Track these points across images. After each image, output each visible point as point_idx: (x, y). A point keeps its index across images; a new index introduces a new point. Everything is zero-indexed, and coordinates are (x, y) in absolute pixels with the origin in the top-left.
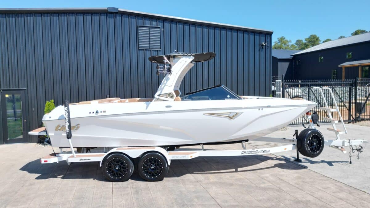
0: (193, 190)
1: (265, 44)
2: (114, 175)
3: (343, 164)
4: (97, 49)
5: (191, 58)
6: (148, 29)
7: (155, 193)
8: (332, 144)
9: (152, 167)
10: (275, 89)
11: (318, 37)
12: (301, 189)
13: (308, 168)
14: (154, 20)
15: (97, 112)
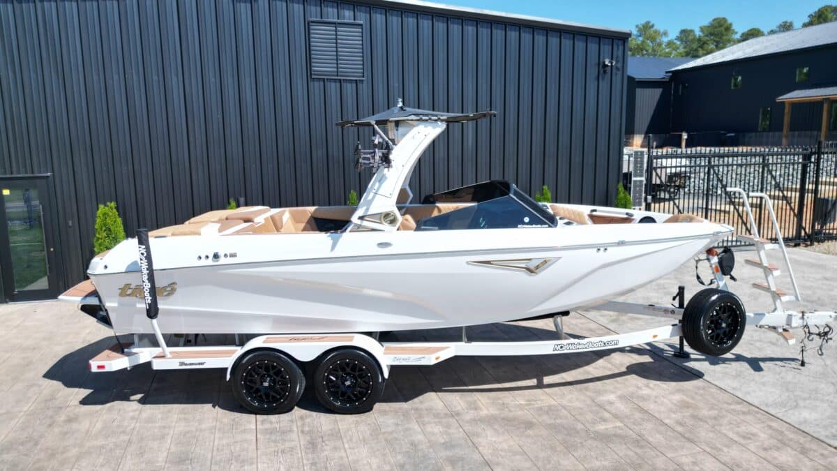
0: (443, 441)
1: (612, 63)
2: (261, 400)
3: (784, 366)
4: (212, 79)
5: (439, 126)
6: (334, 28)
7: (354, 449)
8: (762, 323)
9: (348, 383)
10: (631, 170)
11: (731, 24)
12: (689, 440)
13: (705, 377)
14: (346, 6)
15: (216, 256)
